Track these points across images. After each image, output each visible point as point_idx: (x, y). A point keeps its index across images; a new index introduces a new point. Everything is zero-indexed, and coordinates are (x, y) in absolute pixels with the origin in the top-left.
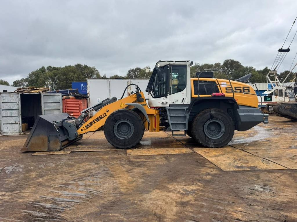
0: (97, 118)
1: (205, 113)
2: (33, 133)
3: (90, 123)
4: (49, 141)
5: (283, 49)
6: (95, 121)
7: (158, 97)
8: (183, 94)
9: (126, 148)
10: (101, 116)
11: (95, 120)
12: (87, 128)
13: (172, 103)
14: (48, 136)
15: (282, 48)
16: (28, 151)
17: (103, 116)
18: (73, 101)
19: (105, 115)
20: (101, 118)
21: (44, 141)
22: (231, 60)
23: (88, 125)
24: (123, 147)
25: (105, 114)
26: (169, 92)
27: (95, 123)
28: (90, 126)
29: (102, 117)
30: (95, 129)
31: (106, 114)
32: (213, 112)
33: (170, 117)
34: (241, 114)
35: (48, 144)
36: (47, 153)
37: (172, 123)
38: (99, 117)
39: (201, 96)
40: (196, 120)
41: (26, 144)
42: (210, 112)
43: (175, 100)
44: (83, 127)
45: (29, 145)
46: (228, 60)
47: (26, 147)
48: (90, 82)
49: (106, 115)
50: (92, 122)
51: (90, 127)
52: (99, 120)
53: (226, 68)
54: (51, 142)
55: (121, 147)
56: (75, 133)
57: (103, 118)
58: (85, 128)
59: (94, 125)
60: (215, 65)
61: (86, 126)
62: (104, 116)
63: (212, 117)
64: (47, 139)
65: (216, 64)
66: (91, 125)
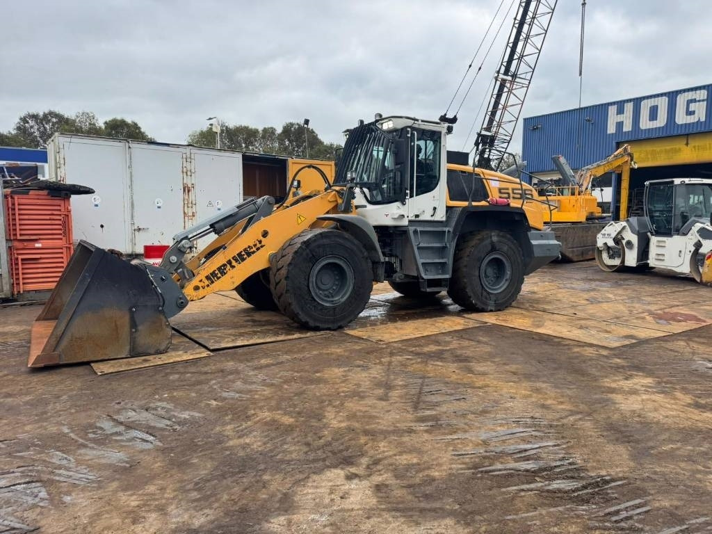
0: (240, 254)
1: (482, 240)
2: (79, 303)
3: (219, 269)
4: (134, 324)
5: (447, 117)
6: (234, 263)
7: (386, 201)
8: (434, 197)
9: (335, 327)
10: (249, 247)
11: (233, 258)
12: (213, 282)
13: (414, 218)
14: (130, 309)
15: (446, 115)
16: (61, 363)
17: (254, 249)
18: (40, 202)
19: (259, 245)
20: (249, 254)
21: (116, 325)
22: (298, 124)
23: (213, 274)
24: (330, 326)
25: (260, 242)
26: (408, 192)
27: (233, 267)
28: (219, 275)
29: (252, 250)
30: (233, 283)
31: (263, 244)
32: (495, 239)
33: (419, 248)
34: (534, 242)
35: (131, 333)
36: (137, 363)
37: (423, 264)
38: (245, 250)
39: (474, 204)
40: (468, 256)
41: (53, 342)
42: (491, 237)
43: (419, 209)
44: (201, 281)
45: (64, 343)
46: (292, 124)
47: (54, 351)
48: (67, 145)
49: (262, 247)
50: (224, 265)
51: (218, 278)
52: (243, 260)
53: (287, 143)
54: (140, 328)
55: (326, 326)
56: (180, 298)
57: (254, 252)
58: (207, 282)
59: (230, 272)
60: (263, 131)
61: (207, 278)
62: (258, 249)
63: (493, 249)
64: (127, 319)
65: (265, 130)
66: (223, 273)
